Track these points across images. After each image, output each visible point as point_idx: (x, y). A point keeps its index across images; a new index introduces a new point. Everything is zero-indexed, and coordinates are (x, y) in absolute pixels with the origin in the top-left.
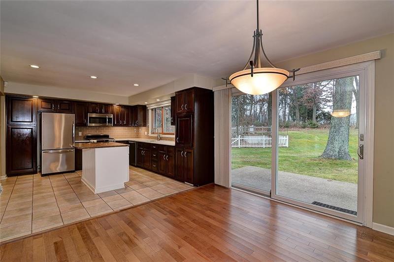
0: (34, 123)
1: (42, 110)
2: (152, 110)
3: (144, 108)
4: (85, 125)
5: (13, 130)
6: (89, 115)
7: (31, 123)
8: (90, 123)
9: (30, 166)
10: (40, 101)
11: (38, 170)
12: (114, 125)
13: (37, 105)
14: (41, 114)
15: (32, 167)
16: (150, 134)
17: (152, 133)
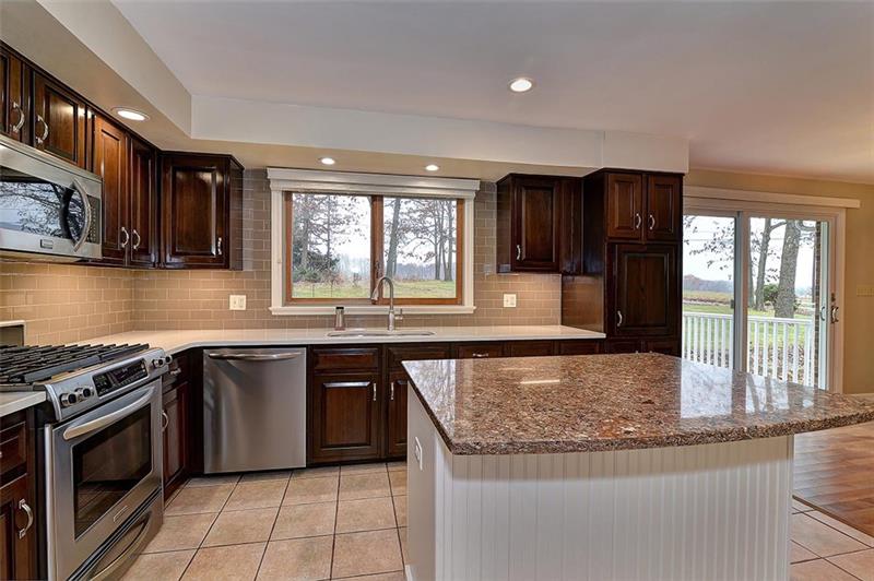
2: (286, 193)
16: (277, 306)
17: (289, 299)
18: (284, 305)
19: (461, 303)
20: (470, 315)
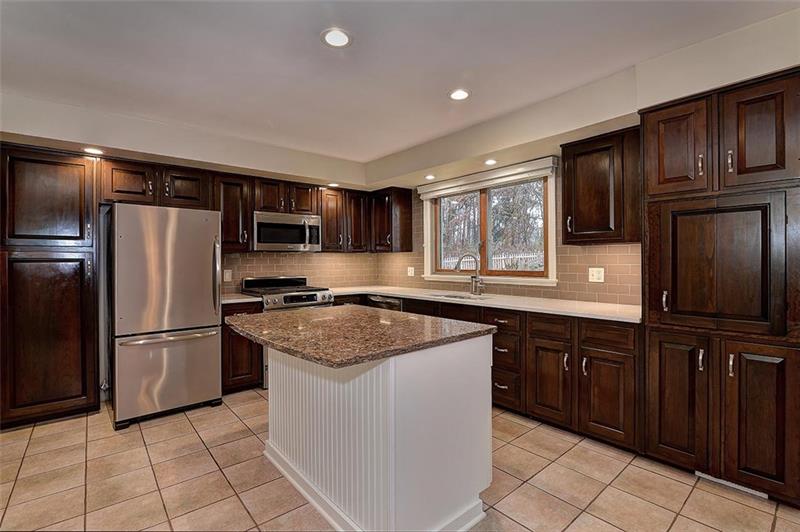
0: (87, 241)
1: (115, 196)
2: (435, 201)
3: (407, 197)
4: (246, 249)
5: (15, 264)
6: (259, 216)
7: (79, 242)
8: (259, 241)
9: (77, 387)
10: (107, 167)
11: (103, 397)
12: (326, 249)
13: (99, 180)
14: (111, 213)
15: (84, 393)
16: (428, 274)
17: (437, 270)
18: (433, 273)
19: (547, 277)
20: (553, 287)
